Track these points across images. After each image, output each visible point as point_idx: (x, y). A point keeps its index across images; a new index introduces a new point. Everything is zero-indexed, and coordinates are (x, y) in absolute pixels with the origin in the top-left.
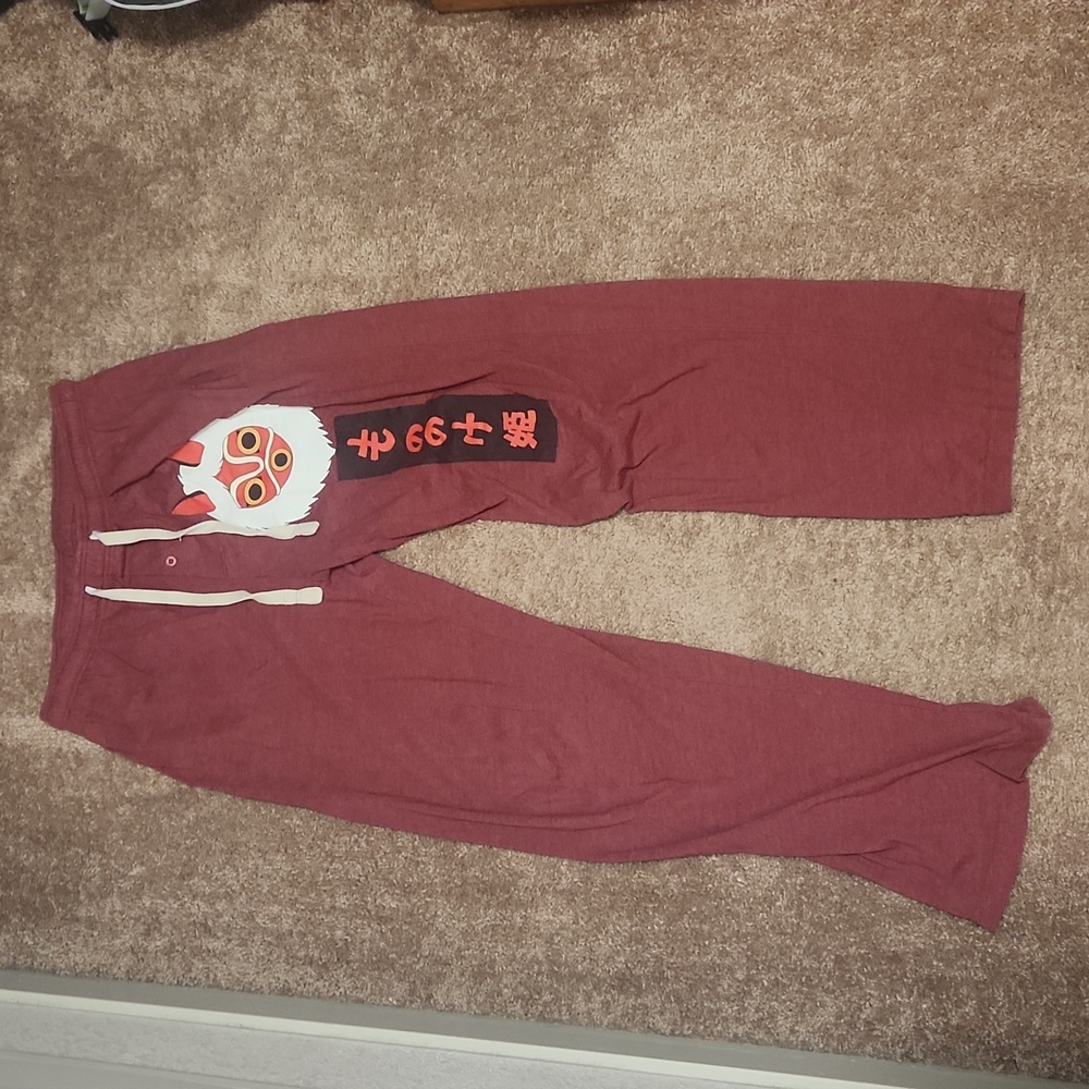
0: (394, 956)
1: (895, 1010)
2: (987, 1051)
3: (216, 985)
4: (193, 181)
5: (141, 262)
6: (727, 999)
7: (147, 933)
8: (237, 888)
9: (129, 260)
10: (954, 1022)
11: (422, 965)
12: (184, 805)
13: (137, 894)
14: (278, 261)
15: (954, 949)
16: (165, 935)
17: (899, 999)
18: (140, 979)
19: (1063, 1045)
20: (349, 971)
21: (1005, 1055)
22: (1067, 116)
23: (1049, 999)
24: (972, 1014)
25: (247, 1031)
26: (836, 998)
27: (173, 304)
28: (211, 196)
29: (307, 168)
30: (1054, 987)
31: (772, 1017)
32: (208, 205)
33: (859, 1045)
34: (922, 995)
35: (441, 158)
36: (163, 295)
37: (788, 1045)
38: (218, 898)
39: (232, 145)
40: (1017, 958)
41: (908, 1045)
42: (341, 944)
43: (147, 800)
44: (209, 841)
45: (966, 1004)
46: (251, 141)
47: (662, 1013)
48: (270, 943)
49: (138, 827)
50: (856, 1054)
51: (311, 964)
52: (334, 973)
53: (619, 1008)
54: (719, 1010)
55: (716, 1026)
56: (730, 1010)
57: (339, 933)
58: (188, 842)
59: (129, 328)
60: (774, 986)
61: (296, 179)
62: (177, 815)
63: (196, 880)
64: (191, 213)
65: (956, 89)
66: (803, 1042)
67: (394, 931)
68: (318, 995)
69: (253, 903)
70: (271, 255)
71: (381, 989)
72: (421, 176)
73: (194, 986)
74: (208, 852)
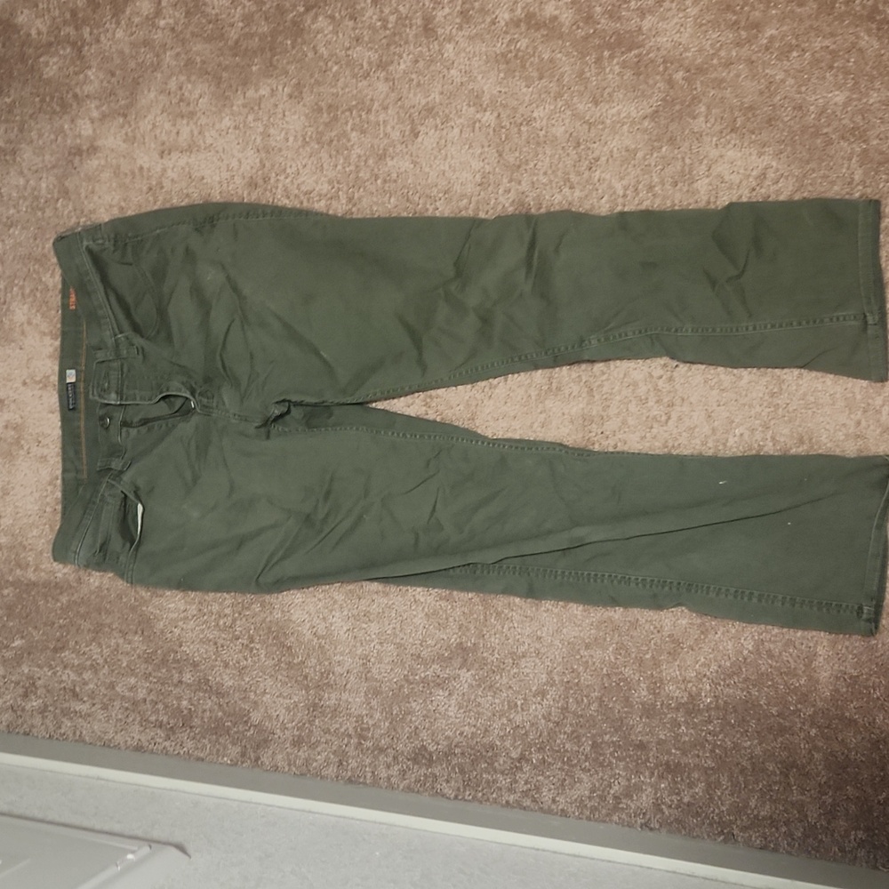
0: (229, 724)
1: (639, 788)
2: (711, 825)
3: (81, 740)
4: (80, 56)
5: (33, 125)
6: (502, 773)
7: (25, 695)
8: (101, 661)
9: (23, 123)
10: (686, 800)
11: (252, 732)
12: (58, 591)
13: (18, 663)
14: (151, 130)
15: (690, 740)
16: (40, 697)
17: (642, 779)
18: (18, 733)
19: (773, 822)
20: (192, 734)
21: (725, 829)
22: (827, 43)
23: (763, 786)
24: (701, 794)
25: (103, 782)
26: (591, 775)
27: (60, 163)
28: (94, 70)
29: (178, 50)
30: (769, 776)
31: (538, 789)
32: (92, 78)
33: (608, 815)
34: (661, 777)
35: (293, 47)
36: (52, 155)
37: (550, 811)
38: (85, 669)
39: (113, 26)
40: (739, 750)
41: (648, 817)
42: (185, 712)
43: (27, 585)
44: (79, 622)
45: (697, 786)
46: (130, 23)
47: (448, 782)
48: (127, 709)
49: (20, 607)
50: (604, 822)
51: (161, 727)
52: (180, 735)
53: (413, 776)
54: (495, 781)
55: (492, 793)
56: (503, 781)
57: (185, 703)
58: (61, 621)
59: (22, 181)
60: (540, 763)
61: (168, 57)
62: (53, 599)
63: (67, 653)
64: (77, 84)
65: (735, 13)
66: (562, 810)
67: (230, 704)
68: (165, 752)
69: (114, 674)
70: (145, 125)
71: (218, 750)
72: (275, 63)
73: (63, 740)
74: (77, 630)
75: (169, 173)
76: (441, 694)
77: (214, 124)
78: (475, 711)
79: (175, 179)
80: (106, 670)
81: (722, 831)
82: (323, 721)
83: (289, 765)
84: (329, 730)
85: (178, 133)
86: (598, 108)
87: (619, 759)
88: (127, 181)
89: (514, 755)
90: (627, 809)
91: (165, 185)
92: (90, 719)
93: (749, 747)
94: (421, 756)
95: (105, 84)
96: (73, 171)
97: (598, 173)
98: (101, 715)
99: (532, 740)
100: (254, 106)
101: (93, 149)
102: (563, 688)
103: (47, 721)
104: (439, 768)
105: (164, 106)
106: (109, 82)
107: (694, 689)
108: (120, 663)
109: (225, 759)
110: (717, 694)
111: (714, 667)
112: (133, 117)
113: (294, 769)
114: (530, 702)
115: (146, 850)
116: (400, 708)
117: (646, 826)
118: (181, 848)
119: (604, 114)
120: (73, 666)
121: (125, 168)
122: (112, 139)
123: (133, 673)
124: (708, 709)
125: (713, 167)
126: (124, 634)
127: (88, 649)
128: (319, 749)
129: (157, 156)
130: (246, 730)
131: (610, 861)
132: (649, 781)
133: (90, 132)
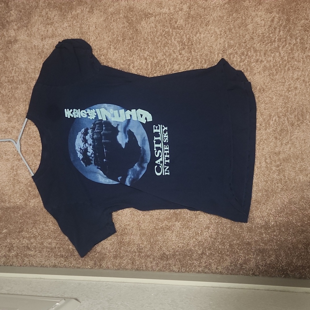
75: (46, 46)
76: (169, 232)
77: (61, 26)
78: (183, 237)
79: (48, 48)
80: (39, 238)
81: (284, 273)
82: (124, 248)
83: (113, 266)
84: (127, 251)
85: (48, 31)
86: (207, 2)
87: (240, 250)
88: (30, 51)
89: (199, 252)
90: (245, 269)
91: (44, 51)
92: (35, 257)
93: (291, 239)
94: (164, 257)
95: (18, 16)
96: (9, 50)
97: (209, 27)
98: (39, 255)
99: (206, 246)
100: (75, 17)
101: (16, 41)
102: (216, 225)
103: (19, 260)
104: (171, 261)
105: (41, 21)
106: (19, 15)
107: (267, 219)
108: (44, 234)
109: (88, 266)
110: (276, 220)
111: (274, 210)
112: (30, 27)
113: (115, 267)
114: (204, 232)
115: (63, 301)
116: (153, 239)
117: (254, 274)
118: (77, 299)
119: (210, 4)
120: (27, 237)
121: (29, 46)
122: (22, 36)
123: (50, 238)
124: (273, 226)
125: (254, 19)
126: (45, 223)
127: (32, 230)
128: (124, 259)
129: (40, 40)
130: (95, 255)
131: (242, 289)
132: (253, 257)
133: (14, 34)
